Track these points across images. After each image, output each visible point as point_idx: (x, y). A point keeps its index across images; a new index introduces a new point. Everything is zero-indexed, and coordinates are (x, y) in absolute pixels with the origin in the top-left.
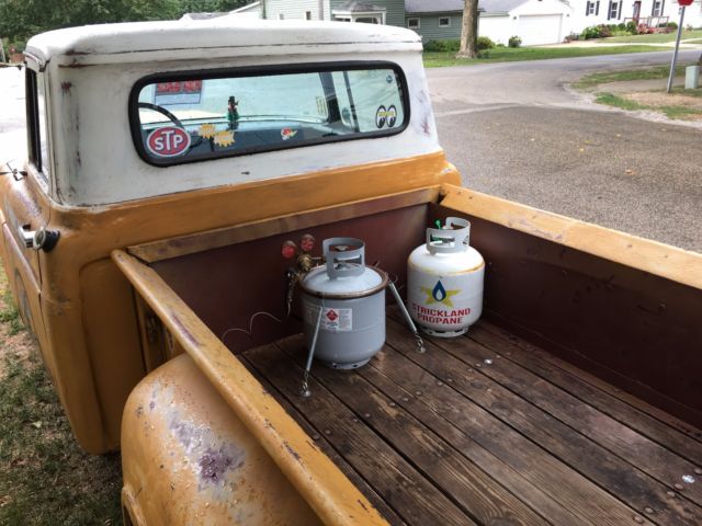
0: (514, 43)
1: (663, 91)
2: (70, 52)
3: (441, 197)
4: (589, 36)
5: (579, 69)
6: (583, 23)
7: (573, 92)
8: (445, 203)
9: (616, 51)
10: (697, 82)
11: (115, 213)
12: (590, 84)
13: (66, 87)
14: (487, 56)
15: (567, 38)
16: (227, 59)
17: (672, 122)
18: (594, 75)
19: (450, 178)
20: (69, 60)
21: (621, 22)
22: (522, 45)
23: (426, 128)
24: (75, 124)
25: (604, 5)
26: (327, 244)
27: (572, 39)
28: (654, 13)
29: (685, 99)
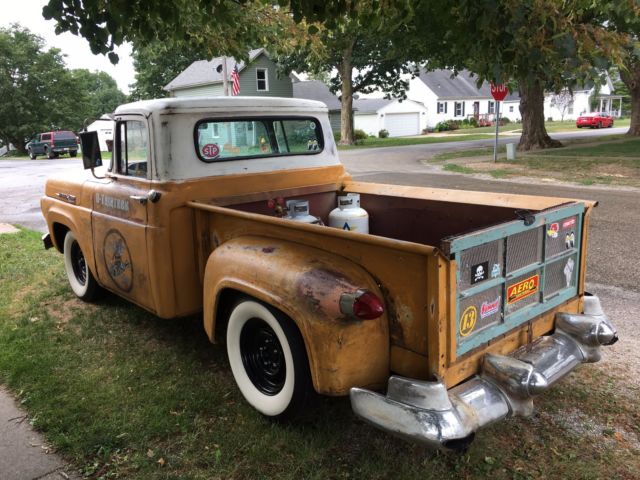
0: (383, 134)
1: (491, 161)
2: (167, 108)
3: (343, 188)
4: (441, 128)
5: (433, 150)
6: (436, 119)
7: (428, 165)
8: (345, 190)
9: (461, 139)
10: (515, 154)
12: (441, 159)
13: (164, 124)
14: (362, 145)
15: (424, 130)
17: (496, 180)
18: (444, 154)
19: (346, 179)
20: (168, 111)
21: (465, 118)
22: (390, 136)
23: (333, 152)
24: (169, 141)
25: (451, 106)
26: (288, 203)
27: (428, 131)
28: (490, 111)
29: (507, 166)
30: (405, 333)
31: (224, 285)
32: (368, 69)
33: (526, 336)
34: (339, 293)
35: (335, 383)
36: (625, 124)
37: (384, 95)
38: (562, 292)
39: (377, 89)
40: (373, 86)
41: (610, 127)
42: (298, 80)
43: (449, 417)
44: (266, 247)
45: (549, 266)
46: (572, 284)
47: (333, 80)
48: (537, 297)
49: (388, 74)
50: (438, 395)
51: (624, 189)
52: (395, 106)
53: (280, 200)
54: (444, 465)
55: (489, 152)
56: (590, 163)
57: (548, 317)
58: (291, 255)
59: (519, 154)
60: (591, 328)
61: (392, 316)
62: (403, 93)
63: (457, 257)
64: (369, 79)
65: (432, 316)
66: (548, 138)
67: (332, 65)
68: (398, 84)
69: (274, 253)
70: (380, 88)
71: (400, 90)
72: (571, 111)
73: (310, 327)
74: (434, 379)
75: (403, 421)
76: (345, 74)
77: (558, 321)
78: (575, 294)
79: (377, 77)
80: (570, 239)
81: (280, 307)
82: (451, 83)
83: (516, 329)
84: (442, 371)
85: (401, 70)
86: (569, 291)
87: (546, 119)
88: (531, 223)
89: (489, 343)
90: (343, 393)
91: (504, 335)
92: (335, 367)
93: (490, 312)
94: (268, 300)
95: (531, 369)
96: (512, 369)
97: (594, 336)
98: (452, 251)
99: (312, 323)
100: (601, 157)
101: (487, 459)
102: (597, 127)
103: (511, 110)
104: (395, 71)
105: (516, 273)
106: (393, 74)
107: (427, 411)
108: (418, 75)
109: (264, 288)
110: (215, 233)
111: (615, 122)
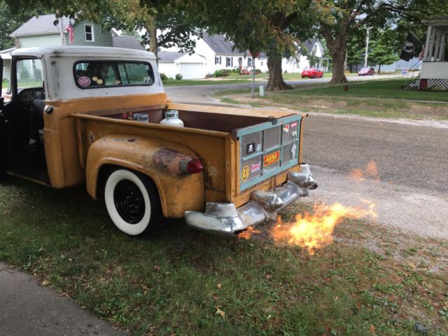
0: (178, 77)
1: (250, 97)
2: (55, 53)
3: (167, 107)
4: (218, 75)
5: (213, 89)
6: (213, 68)
7: (210, 98)
8: (168, 108)
10: (265, 93)
11: (70, 102)
12: (219, 95)
13: (53, 63)
15: (207, 76)
16: (100, 57)
18: (220, 92)
19: (168, 101)
20: (55, 55)
21: (233, 68)
22: (183, 79)
23: (159, 84)
24: (57, 74)
25: (224, 59)
26: (135, 115)
27: (209, 76)
28: (249, 65)
29: (260, 100)
30: (213, 181)
31: (104, 162)
32: (168, 30)
33: (273, 182)
34: (178, 160)
35: (176, 211)
36: (330, 76)
37: (179, 49)
38: (291, 161)
39: (174, 45)
40: (172, 43)
41: (321, 77)
42: (116, 35)
43: (237, 220)
44: (130, 139)
45: (285, 147)
46: (296, 157)
47: (143, 37)
48: (279, 164)
49: (182, 35)
50: (231, 210)
51: (326, 114)
52: (186, 58)
53: (131, 114)
54: (230, 250)
55: (249, 91)
56: (308, 99)
57: (283, 174)
58: (146, 142)
59: (267, 93)
60: (304, 178)
61: (205, 172)
62: (192, 49)
63: (240, 139)
64: (168, 38)
65: (228, 170)
66: (284, 84)
67: (142, 26)
68: (189, 43)
69: (136, 142)
70: (176, 44)
71: (190, 47)
72: (298, 66)
73: (162, 181)
74: (229, 202)
75: (214, 224)
76: (152, 33)
77: (289, 176)
78: (297, 163)
79: (174, 36)
80: (295, 133)
81: (143, 171)
82: (224, 44)
83: (268, 179)
84: (233, 199)
85: (190, 33)
86: (294, 161)
87: (283, 72)
88: (276, 123)
89: (255, 186)
90: (180, 216)
91: (263, 182)
92: (176, 202)
93: (255, 170)
94: (134, 168)
95: (275, 196)
96: (267, 197)
97: (305, 183)
98: (238, 136)
99: (163, 178)
100: (315, 96)
101: (251, 245)
102: (313, 78)
103: (262, 64)
104: (186, 33)
105: (268, 150)
106: (185, 36)
107: (226, 218)
108: (202, 37)
109: (131, 161)
110: (91, 133)
111: (324, 74)
